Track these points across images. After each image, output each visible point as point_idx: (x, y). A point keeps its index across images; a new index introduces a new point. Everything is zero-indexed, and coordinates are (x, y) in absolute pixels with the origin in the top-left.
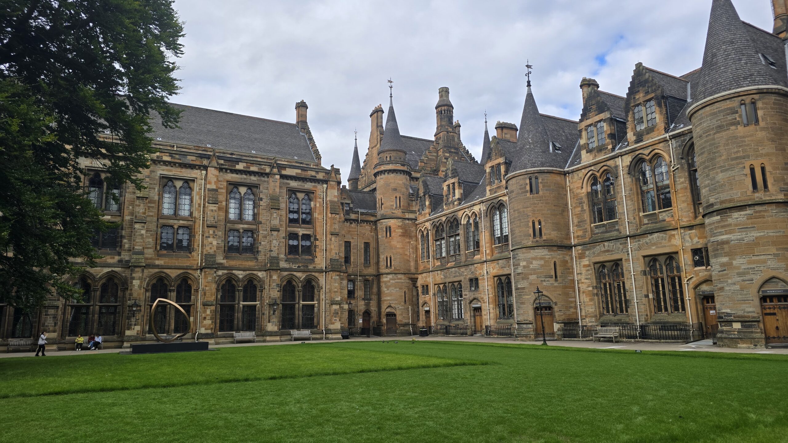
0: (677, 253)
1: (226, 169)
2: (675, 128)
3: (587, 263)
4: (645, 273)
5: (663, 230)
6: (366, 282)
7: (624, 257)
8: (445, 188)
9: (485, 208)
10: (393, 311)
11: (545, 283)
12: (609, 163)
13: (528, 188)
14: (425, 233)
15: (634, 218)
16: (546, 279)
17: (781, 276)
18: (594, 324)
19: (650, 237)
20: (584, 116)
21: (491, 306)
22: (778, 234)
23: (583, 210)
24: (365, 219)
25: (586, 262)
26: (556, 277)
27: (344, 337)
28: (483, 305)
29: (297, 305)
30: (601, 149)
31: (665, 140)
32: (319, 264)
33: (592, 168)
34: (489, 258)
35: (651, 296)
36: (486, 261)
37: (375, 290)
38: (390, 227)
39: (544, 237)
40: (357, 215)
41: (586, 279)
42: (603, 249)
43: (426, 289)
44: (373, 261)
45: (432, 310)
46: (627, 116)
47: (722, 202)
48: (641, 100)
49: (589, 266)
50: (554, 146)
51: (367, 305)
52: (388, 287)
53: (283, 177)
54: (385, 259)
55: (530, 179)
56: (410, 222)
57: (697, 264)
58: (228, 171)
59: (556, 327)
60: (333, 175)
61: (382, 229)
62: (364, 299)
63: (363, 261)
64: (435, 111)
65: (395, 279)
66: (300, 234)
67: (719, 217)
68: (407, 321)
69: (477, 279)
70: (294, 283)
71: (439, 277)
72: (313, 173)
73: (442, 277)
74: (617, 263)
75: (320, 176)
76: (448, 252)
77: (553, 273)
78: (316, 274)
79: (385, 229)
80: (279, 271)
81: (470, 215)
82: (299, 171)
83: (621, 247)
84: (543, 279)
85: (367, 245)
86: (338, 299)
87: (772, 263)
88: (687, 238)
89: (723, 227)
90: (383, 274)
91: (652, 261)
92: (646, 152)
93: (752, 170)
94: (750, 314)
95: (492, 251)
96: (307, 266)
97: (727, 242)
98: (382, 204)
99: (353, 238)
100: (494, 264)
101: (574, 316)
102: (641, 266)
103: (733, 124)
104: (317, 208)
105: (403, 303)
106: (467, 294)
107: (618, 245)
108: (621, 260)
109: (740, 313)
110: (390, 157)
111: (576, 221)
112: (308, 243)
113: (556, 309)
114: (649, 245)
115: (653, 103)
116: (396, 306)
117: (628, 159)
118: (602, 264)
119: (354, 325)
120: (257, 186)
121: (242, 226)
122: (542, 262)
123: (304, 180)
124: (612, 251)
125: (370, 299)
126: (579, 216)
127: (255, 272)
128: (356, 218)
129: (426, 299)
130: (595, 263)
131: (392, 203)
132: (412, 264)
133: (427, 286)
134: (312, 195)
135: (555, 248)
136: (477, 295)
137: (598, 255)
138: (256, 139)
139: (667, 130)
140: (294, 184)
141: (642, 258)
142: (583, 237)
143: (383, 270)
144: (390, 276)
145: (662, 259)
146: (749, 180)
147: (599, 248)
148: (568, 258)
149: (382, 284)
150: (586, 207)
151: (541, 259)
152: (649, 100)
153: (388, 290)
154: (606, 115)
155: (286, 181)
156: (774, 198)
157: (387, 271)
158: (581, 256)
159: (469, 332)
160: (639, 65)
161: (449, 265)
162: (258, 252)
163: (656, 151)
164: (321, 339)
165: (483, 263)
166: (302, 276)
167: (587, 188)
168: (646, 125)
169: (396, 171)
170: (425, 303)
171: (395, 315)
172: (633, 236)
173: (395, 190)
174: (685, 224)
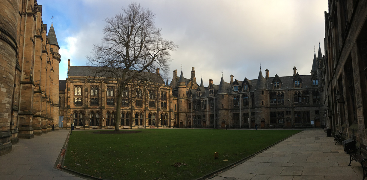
0: (248, 113)
2: (251, 91)
5: (247, 109)
12: (238, 95)
13: (222, 97)
14: (190, 103)
15: (242, 106)
16: (224, 116)
17: (264, 118)
18: (232, 125)
20: (234, 84)
21: (208, 121)
22: (264, 112)
24: (175, 99)
28: (206, 121)
29: (163, 120)
31: (249, 93)
32: (168, 110)
33: (235, 95)
35: (243, 120)
38: (182, 101)
39: (224, 108)
41: (231, 117)
43: (190, 117)
44: (177, 109)
45: (192, 122)
46: (242, 87)
48: (245, 84)
49: (232, 114)
51: (175, 120)
52: (181, 116)
53: (160, 88)
54: (180, 109)
55: (223, 95)
56: (186, 100)
57: (252, 115)
59: (226, 126)
63: (174, 109)
64: (191, 72)
66: (164, 102)
67: (257, 108)
68: (185, 124)
69: (205, 115)
70: (162, 114)
71: (194, 114)
74: (238, 114)
75: (168, 88)
76: (197, 108)
77: (226, 115)
78: (167, 112)
79: (180, 102)
81: (204, 100)
83: (239, 111)
85: (175, 105)
87: (263, 116)
88: (251, 111)
89: (258, 110)
91: (244, 114)
92: (245, 94)
94: (260, 124)
95: (209, 109)
96: (165, 110)
97: (258, 112)
98: (179, 95)
100: (209, 112)
101: (229, 124)
102: (242, 115)
104: (167, 96)
105: (184, 120)
106: (202, 118)
110: (182, 84)
111: (230, 105)
113: (225, 122)
114: (244, 111)
115: (247, 85)
117: (242, 95)
118: (234, 114)
121: (152, 100)
124: (237, 112)
127: (155, 111)
131: (182, 95)
132: (186, 110)
133: (190, 116)
134: (166, 93)
135: (226, 110)
136: (205, 119)
137: (234, 112)
139: (249, 91)
140: (162, 90)
142: (232, 108)
144: (182, 113)
145: (246, 114)
146: (262, 103)
148: (228, 112)
149: (179, 115)
150: (232, 102)
151: (224, 112)
154: (238, 85)
156: (265, 106)
157: (181, 112)
158: (230, 112)
159: (202, 127)
160: (246, 78)
161: (197, 111)
162: (155, 107)
163: (247, 94)
164: (169, 128)
165: (207, 111)
166: (164, 113)
167: (233, 99)
168: (245, 89)
169: (183, 87)
170: (189, 120)
171: (182, 123)
172: (241, 109)
173: (183, 92)
174: (251, 108)
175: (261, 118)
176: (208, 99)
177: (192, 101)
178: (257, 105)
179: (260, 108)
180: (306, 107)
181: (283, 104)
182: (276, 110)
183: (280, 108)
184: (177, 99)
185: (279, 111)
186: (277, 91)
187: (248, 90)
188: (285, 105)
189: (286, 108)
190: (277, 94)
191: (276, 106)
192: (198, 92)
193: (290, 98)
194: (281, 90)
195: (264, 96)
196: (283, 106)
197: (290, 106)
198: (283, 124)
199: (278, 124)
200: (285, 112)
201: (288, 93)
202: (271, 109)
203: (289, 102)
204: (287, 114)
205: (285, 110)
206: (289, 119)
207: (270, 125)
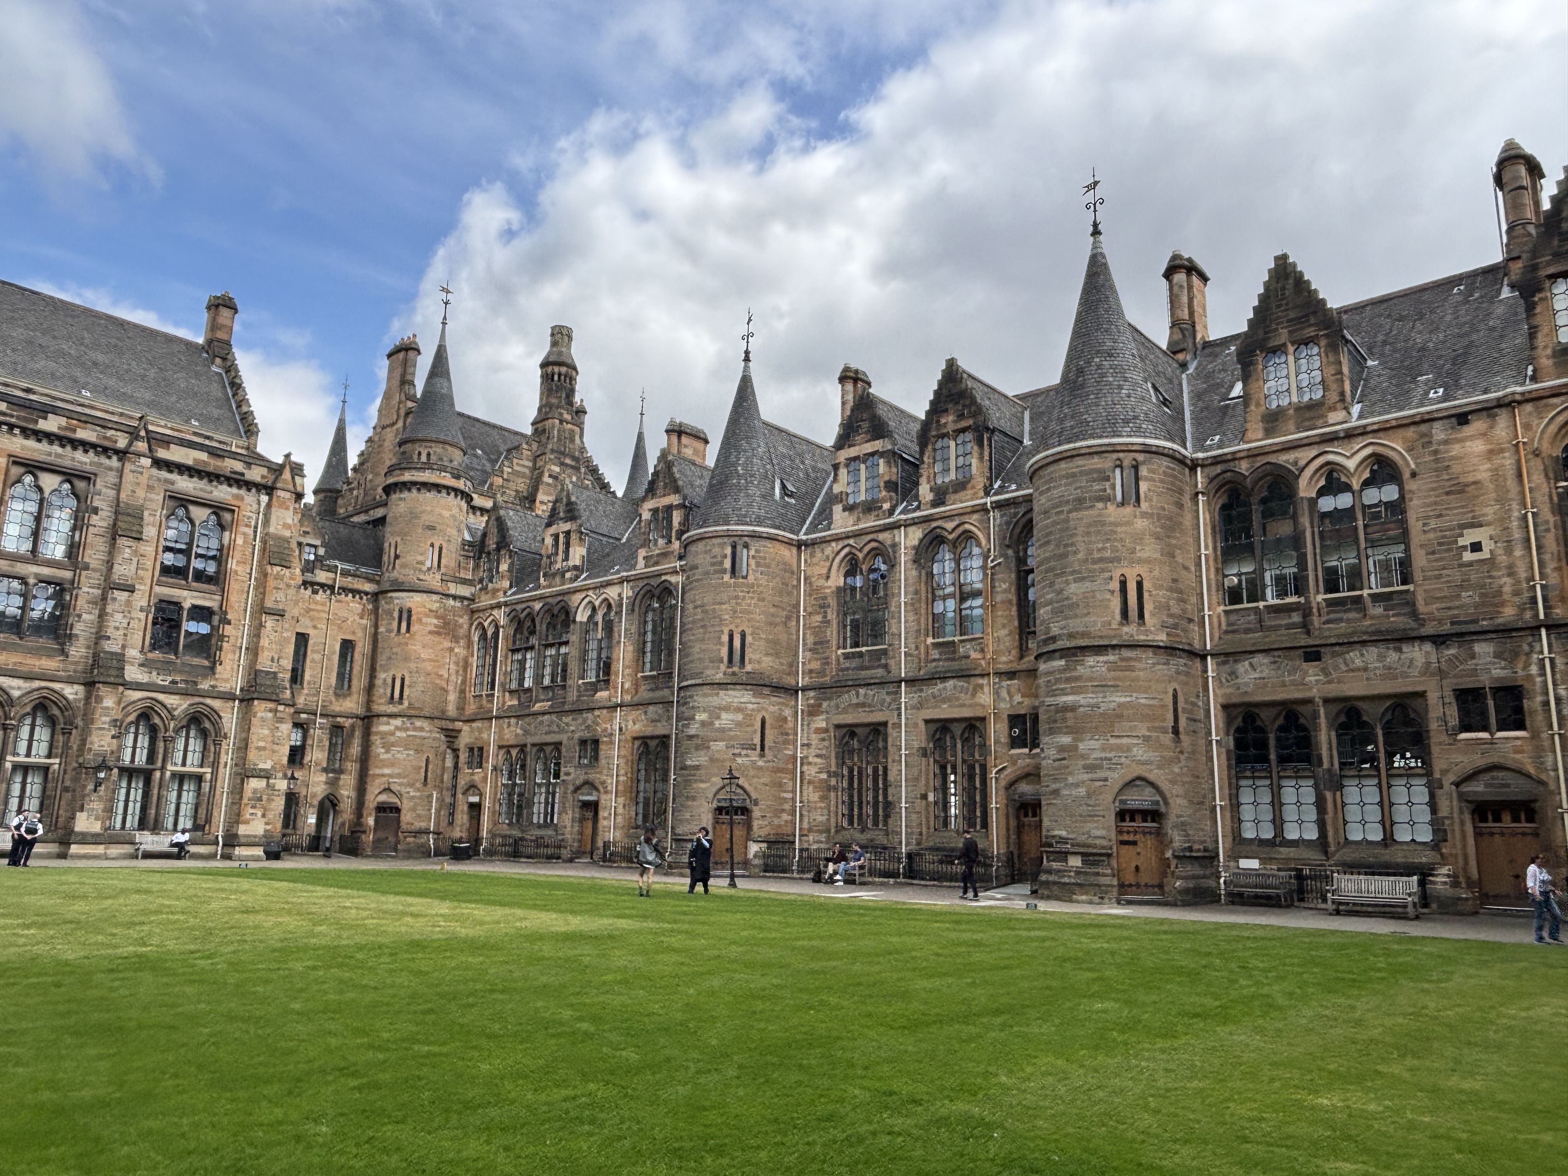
0: (983, 719)
1: (11, 427)
2: (1002, 490)
3: (824, 725)
4: (924, 753)
5: (964, 675)
6: (336, 730)
7: (892, 720)
8: (549, 541)
9: (630, 594)
10: (395, 800)
11: (739, 760)
12: (881, 536)
13: (727, 564)
14: (490, 633)
15: (917, 648)
16: (744, 752)
17: (1151, 777)
18: (822, 846)
19: (940, 686)
20: (845, 439)
21: (621, 800)
22: (1152, 702)
23: (826, 622)
24: (350, 586)
25: (820, 722)
26: (763, 748)
27: (272, 855)
28: (603, 797)
29: (158, 774)
30: (870, 507)
31: (983, 509)
32: (227, 681)
33: (851, 541)
34: (628, 698)
35: (931, 797)
36: (621, 706)
37: (355, 749)
38: (410, 611)
39: (749, 668)
40: (332, 575)
41: (817, 756)
42: (855, 701)
43: (477, 754)
44: (359, 682)
45: (487, 804)
46: (922, 453)
47: (1071, 636)
48: (950, 428)
49: (826, 730)
50: (784, 487)
51: (333, 783)
52: (387, 747)
53: (158, 463)
54: (390, 681)
55: (734, 547)
56: (458, 604)
57: (1015, 743)
58: (17, 431)
59: (754, 848)
60: (287, 475)
61: (390, 613)
62: (325, 770)
63: (333, 681)
64: (539, 372)
65: (407, 729)
66: (187, 605)
67: (1062, 662)
68: (423, 825)
69: (596, 742)
70: (157, 720)
71: (513, 732)
72: (239, 466)
73: (519, 731)
74: (878, 730)
75: (256, 474)
76: (538, 678)
77: (757, 740)
78: (216, 704)
79: (396, 615)
80: (121, 688)
81: (597, 603)
82: (203, 456)
83: (888, 699)
84: (737, 751)
85: (347, 646)
86: (268, 765)
87: (1139, 753)
88: (1004, 694)
89: (1068, 680)
90: (378, 716)
91: (939, 731)
92: (950, 525)
93: (1123, 584)
94: (1098, 842)
95: (636, 686)
96: (195, 683)
97: (1073, 708)
98: (397, 557)
99: (315, 627)
100: (634, 714)
101: (789, 830)
102: (921, 739)
103: (1100, 499)
104: (238, 548)
105: (418, 785)
106: (572, 773)
107: (882, 695)
108: (885, 724)
109: (1082, 839)
110: (429, 455)
111: (810, 640)
112: (204, 629)
113: (756, 812)
114: (939, 699)
115: (969, 436)
116: (404, 790)
117: (915, 535)
118: (849, 731)
119: (294, 828)
120: (87, 478)
121: (35, 569)
122: (740, 717)
123: (213, 477)
124: (870, 706)
125: (341, 771)
126: (818, 631)
127: (57, 686)
128: (330, 582)
129: (476, 778)
130: (838, 727)
131: (420, 558)
132: (452, 697)
133: (481, 749)
134: (227, 516)
135: (766, 691)
136: (593, 776)
137: (845, 711)
138: (95, 364)
139: (988, 491)
140: (185, 484)
141: (922, 725)
142: (821, 673)
143: (381, 706)
144: (398, 722)
145: (957, 729)
146: (1116, 604)
147: (850, 697)
148: (787, 712)
149: (373, 738)
150: (832, 615)
151: (739, 710)
152: (963, 430)
153: (387, 752)
154: (884, 445)
155: (164, 474)
156: (1150, 637)
157: (392, 708)
158: (813, 711)
159: (565, 853)
160: (951, 364)
161: (538, 707)
162: (70, 636)
163: (967, 526)
164: (212, 856)
165: (614, 707)
166: (178, 704)
167: (837, 580)
168: (952, 476)
169: (437, 487)
170: (472, 787)
171: (398, 810)
172: (911, 682)
173: (431, 528)
174: (1003, 667)
175: (1117, 777)
176: (627, 592)
177: (501, 616)
178: (1055, 630)
179: (1091, 660)
181: (1408, 603)
182: (1313, 683)
183: (1355, 658)
184: (368, 587)
185: (1354, 688)
186: (1305, 455)
187: (980, 482)
188: (1422, 608)
189: (1439, 640)
190: (1306, 488)
191: (1306, 626)
192: (552, 530)
193: (1490, 512)
194: (1350, 435)
195: (1141, 524)
196: (1398, 621)
197: (1509, 613)
198: (1425, 858)
199: (1348, 855)
200: (1433, 697)
201: (1456, 450)
202: (1233, 674)
203: (1491, 562)
204: (1466, 727)
205: (1441, 673)
206: (1516, 789)
207: (1234, 856)
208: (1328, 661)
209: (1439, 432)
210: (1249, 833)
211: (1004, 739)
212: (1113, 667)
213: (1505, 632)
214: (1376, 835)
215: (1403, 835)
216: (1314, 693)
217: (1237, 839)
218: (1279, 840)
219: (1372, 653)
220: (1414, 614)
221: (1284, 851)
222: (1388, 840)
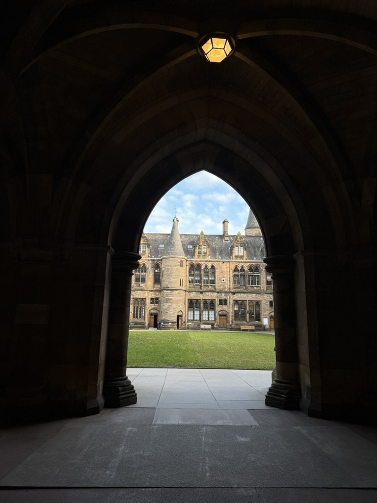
0: (145, 299)
4: (132, 304)
5: (142, 290)
19: (136, 292)
35: (132, 312)
88: (150, 294)
89: (171, 294)
91: (135, 300)
93: (180, 280)
102: (131, 301)
103: (178, 266)
109: (171, 320)
114: (136, 294)
145: (139, 300)
146: (179, 283)
156: (183, 289)
163: (144, 262)
168: (141, 252)
174: (150, 290)
175: (178, 310)
178: (169, 286)
179: (175, 292)
180: (254, 295)
181: (214, 286)
182: (201, 297)
183: (207, 293)
185: (207, 298)
186: (203, 263)
187: (147, 255)
189: (218, 292)
190: (202, 267)
191: (201, 288)
193: (226, 276)
194: (209, 261)
195: (183, 270)
196: (213, 289)
197: (226, 290)
198: (213, 322)
199: (204, 322)
200: (216, 300)
201: (222, 266)
202: (190, 294)
203: (225, 283)
204: (220, 305)
205: (218, 297)
206: (225, 313)
207: (188, 322)
208: (204, 294)
209: (221, 263)
210: (189, 319)
211: (150, 302)
212: (178, 293)
213: (226, 292)
214: (207, 319)
215: (210, 319)
216: (201, 298)
217: (188, 320)
218: (194, 320)
219: (209, 293)
220: (215, 288)
221: (195, 322)
222: (209, 320)
